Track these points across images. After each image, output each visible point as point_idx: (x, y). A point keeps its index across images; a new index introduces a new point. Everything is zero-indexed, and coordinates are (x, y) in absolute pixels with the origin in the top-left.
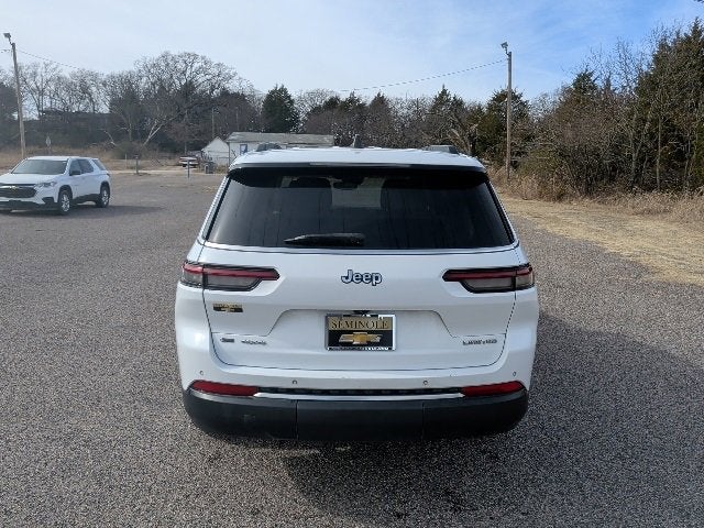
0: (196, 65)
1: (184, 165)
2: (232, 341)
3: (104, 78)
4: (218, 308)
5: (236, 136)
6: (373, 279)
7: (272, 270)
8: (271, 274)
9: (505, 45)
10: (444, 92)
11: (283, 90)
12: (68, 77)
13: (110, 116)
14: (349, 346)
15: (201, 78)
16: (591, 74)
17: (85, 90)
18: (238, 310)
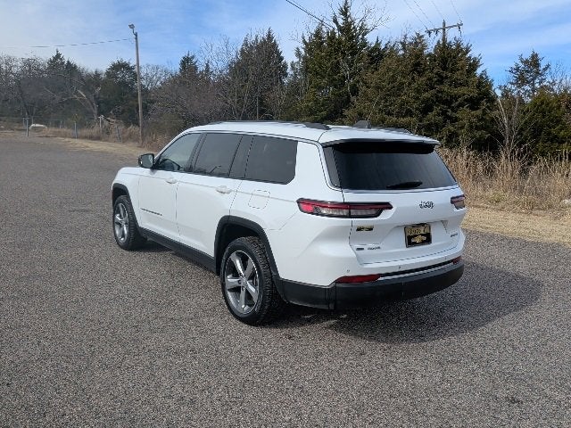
2: (362, 249)
4: (359, 229)
6: (430, 205)
7: (388, 203)
8: (388, 206)
9: (132, 27)
10: (58, 56)
14: (415, 244)
16: (193, 57)
18: (371, 229)
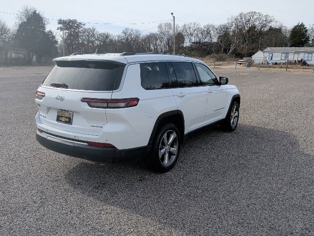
0: (255, 17)
1: (240, 64)
3: (217, 27)
5: (269, 49)
6: (62, 98)
11: (302, 25)
12: (203, 27)
13: (217, 43)
14: (61, 121)
15: (257, 23)
17: (208, 33)
